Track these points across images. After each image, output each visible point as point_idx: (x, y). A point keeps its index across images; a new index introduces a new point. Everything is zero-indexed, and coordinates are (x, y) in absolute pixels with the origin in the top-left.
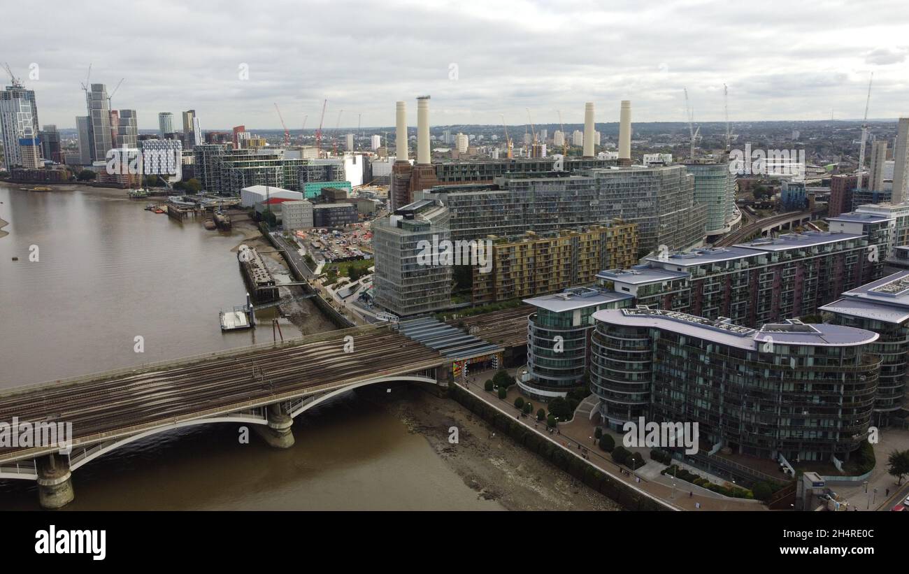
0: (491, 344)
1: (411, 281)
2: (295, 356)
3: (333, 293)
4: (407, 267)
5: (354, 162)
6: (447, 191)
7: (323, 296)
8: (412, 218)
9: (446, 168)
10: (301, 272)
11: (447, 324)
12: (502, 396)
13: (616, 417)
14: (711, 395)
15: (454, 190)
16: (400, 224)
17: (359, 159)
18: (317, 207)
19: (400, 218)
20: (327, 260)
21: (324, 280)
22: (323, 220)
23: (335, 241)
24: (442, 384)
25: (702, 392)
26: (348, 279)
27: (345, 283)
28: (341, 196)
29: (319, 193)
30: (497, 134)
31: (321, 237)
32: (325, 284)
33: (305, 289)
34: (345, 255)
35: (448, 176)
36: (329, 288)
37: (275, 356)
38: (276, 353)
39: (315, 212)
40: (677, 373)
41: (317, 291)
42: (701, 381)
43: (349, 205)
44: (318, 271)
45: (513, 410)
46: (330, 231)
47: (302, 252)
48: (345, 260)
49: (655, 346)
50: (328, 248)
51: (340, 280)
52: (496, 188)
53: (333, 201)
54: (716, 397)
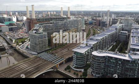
0: (62, 58)
1: (40, 45)
2: (17, 69)
3: (19, 47)
4: (39, 42)
5: (14, 17)
6: (42, 24)
7: (17, 48)
8: (38, 31)
9: (38, 19)
10: (10, 42)
11: (50, 54)
12: (70, 72)
13: (98, 75)
14: (121, 69)
15: (43, 24)
16: (36, 33)
17: (15, 17)
18: (10, 27)
19: (35, 31)
20: (15, 39)
21: (16, 44)
22: (11, 30)
23: (15, 34)
24: (55, 70)
25: (119, 69)
26: (21, 43)
27: (21, 45)
28: (14, 25)
29: (9, 24)
30: (38, 12)
31: (11, 34)
32: (16, 45)
33: (12, 47)
34: (19, 38)
35: (39, 21)
36: (18, 46)
37: (11, 69)
38: (11, 68)
39: (9, 28)
40: (112, 65)
41: (15, 47)
42: (118, 67)
43: (16, 26)
44: (14, 42)
45: (74, 75)
46: (13, 32)
47: (8, 37)
48: (19, 39)
49: (107, 60)
50: (14, 36)
51: (20, 44)
52: (51, 23)
53: (12, 26)
54: (122, 70)
